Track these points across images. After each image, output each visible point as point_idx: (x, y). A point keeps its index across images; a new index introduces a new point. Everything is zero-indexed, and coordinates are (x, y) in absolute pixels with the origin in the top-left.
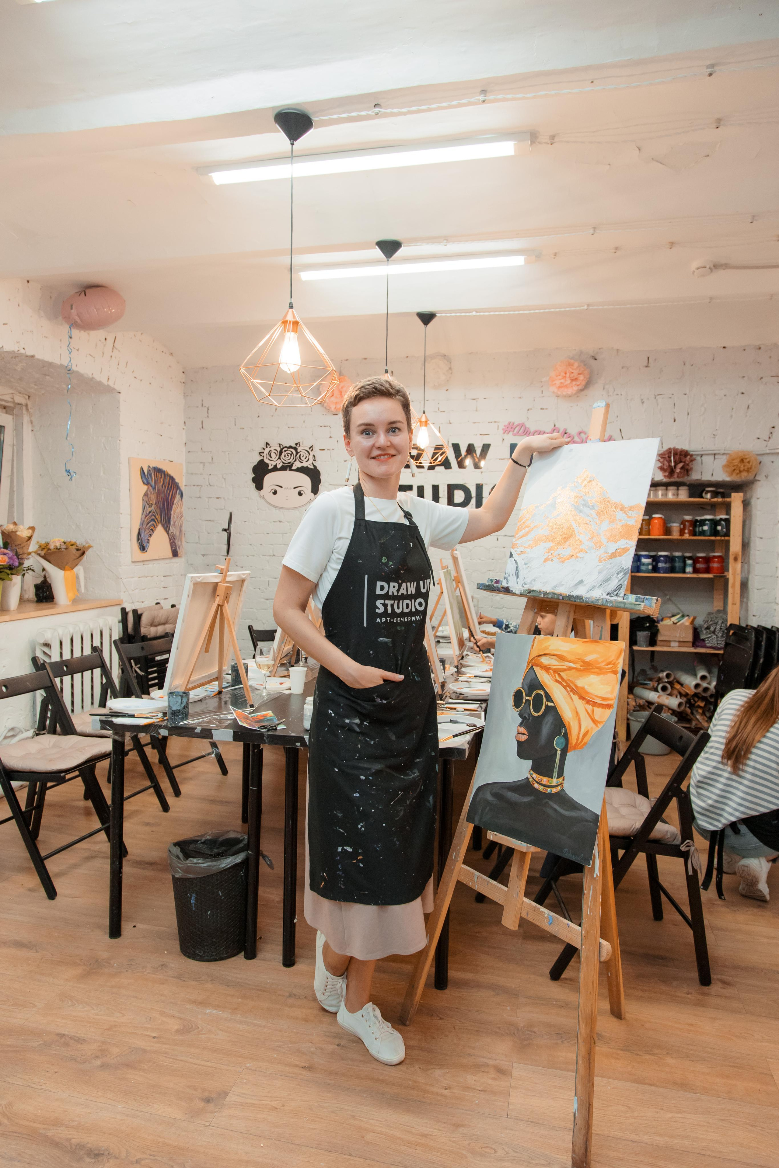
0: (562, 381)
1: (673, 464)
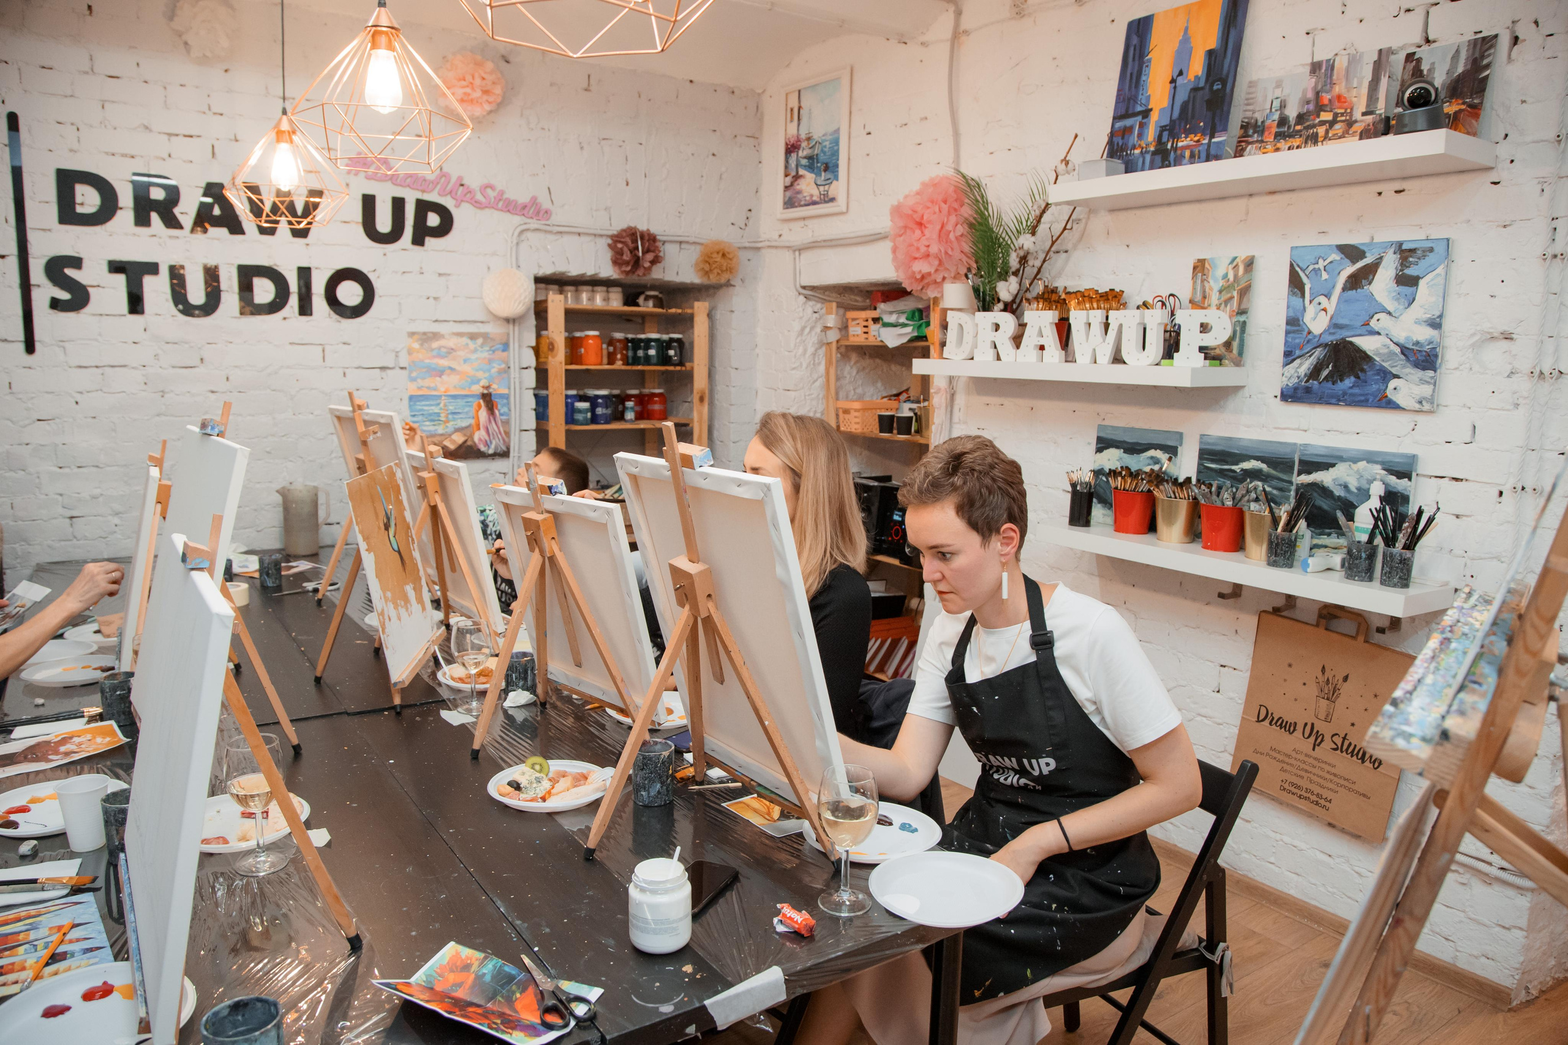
0: (468, 90)
1: (640, 254)
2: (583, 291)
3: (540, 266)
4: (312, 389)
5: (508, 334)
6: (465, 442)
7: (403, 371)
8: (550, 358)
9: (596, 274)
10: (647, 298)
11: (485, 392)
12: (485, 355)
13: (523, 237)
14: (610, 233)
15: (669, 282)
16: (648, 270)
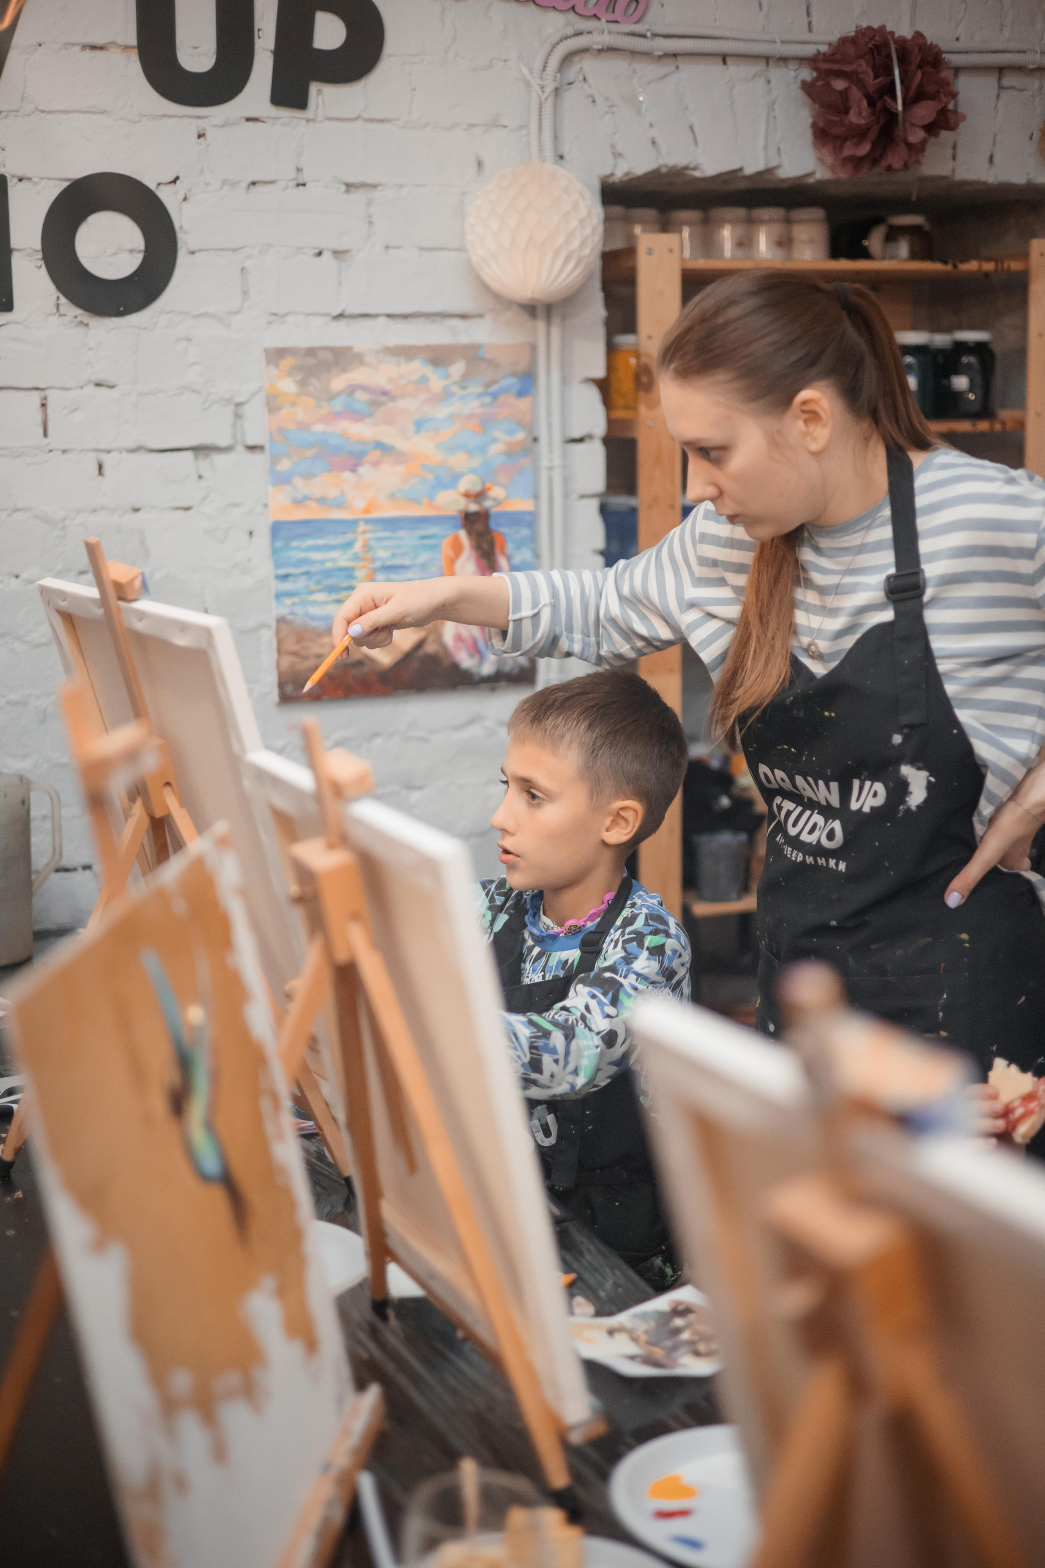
1: (900, 107)
2: (721, 223)
3: (617, 155)
4: (17, 510)
5: (534, 348)
6: (420, 645)
7: (256, 458)
8: (643, 410)
9: (769, 171)
10: (893, 235)
11: (473, 507)
12: (473, 406)
13: (572, 72)
14: (809, 50)
15: (965, 183)
16: (917, 149)
